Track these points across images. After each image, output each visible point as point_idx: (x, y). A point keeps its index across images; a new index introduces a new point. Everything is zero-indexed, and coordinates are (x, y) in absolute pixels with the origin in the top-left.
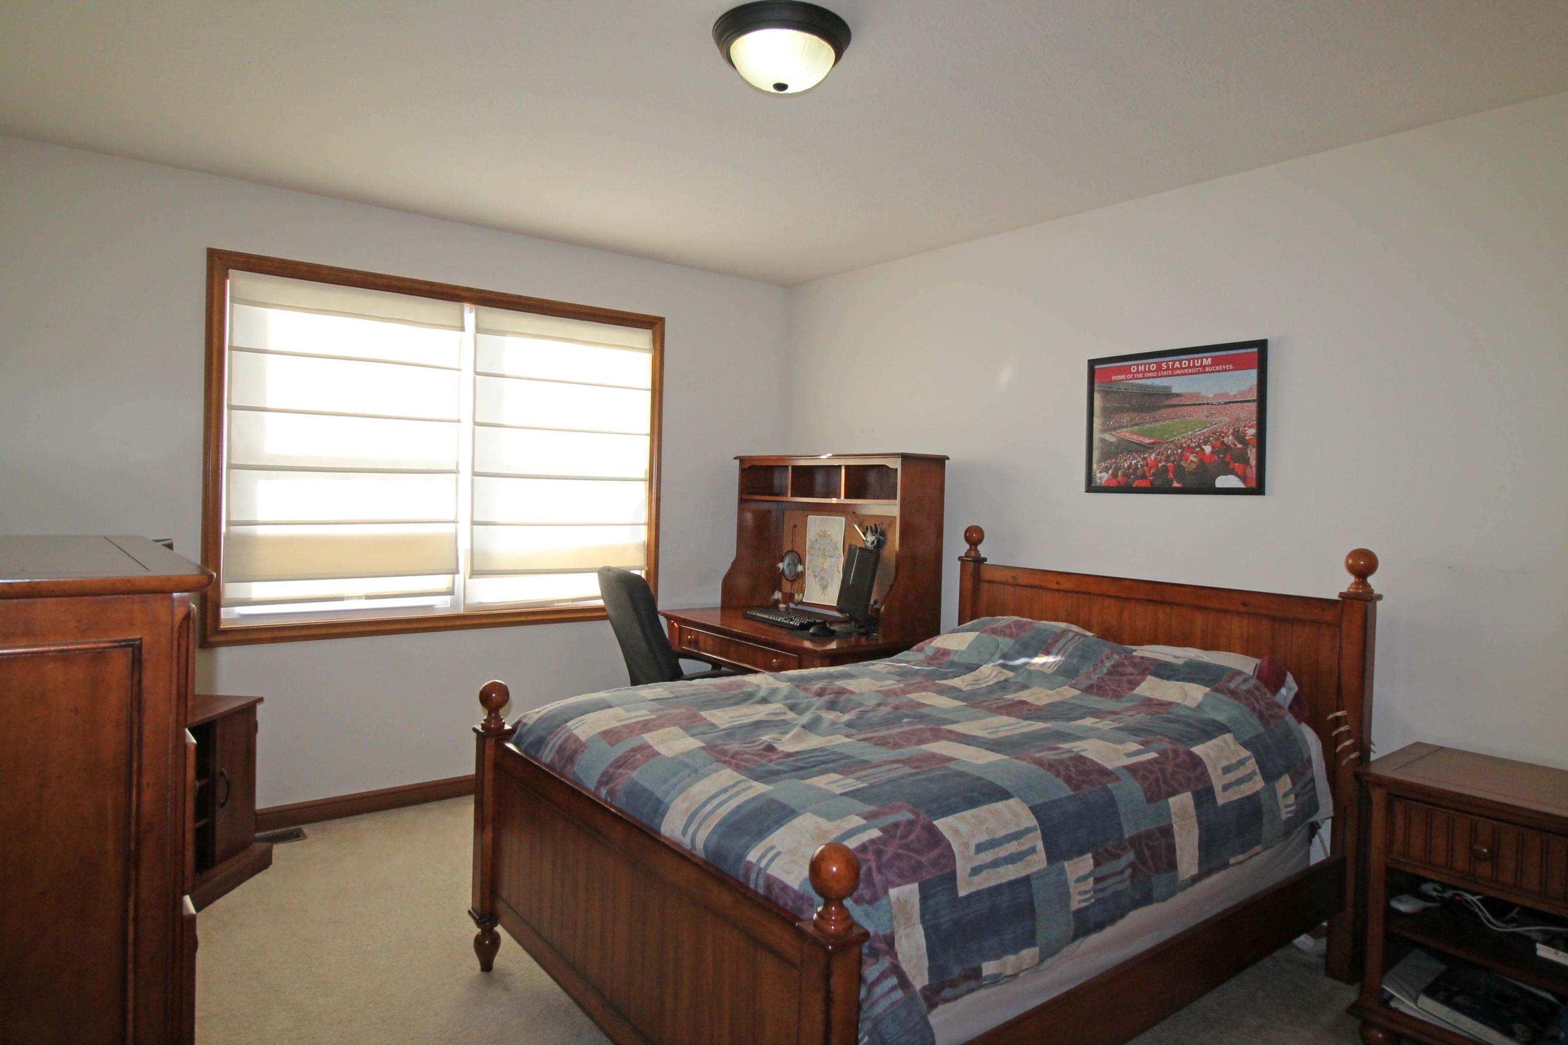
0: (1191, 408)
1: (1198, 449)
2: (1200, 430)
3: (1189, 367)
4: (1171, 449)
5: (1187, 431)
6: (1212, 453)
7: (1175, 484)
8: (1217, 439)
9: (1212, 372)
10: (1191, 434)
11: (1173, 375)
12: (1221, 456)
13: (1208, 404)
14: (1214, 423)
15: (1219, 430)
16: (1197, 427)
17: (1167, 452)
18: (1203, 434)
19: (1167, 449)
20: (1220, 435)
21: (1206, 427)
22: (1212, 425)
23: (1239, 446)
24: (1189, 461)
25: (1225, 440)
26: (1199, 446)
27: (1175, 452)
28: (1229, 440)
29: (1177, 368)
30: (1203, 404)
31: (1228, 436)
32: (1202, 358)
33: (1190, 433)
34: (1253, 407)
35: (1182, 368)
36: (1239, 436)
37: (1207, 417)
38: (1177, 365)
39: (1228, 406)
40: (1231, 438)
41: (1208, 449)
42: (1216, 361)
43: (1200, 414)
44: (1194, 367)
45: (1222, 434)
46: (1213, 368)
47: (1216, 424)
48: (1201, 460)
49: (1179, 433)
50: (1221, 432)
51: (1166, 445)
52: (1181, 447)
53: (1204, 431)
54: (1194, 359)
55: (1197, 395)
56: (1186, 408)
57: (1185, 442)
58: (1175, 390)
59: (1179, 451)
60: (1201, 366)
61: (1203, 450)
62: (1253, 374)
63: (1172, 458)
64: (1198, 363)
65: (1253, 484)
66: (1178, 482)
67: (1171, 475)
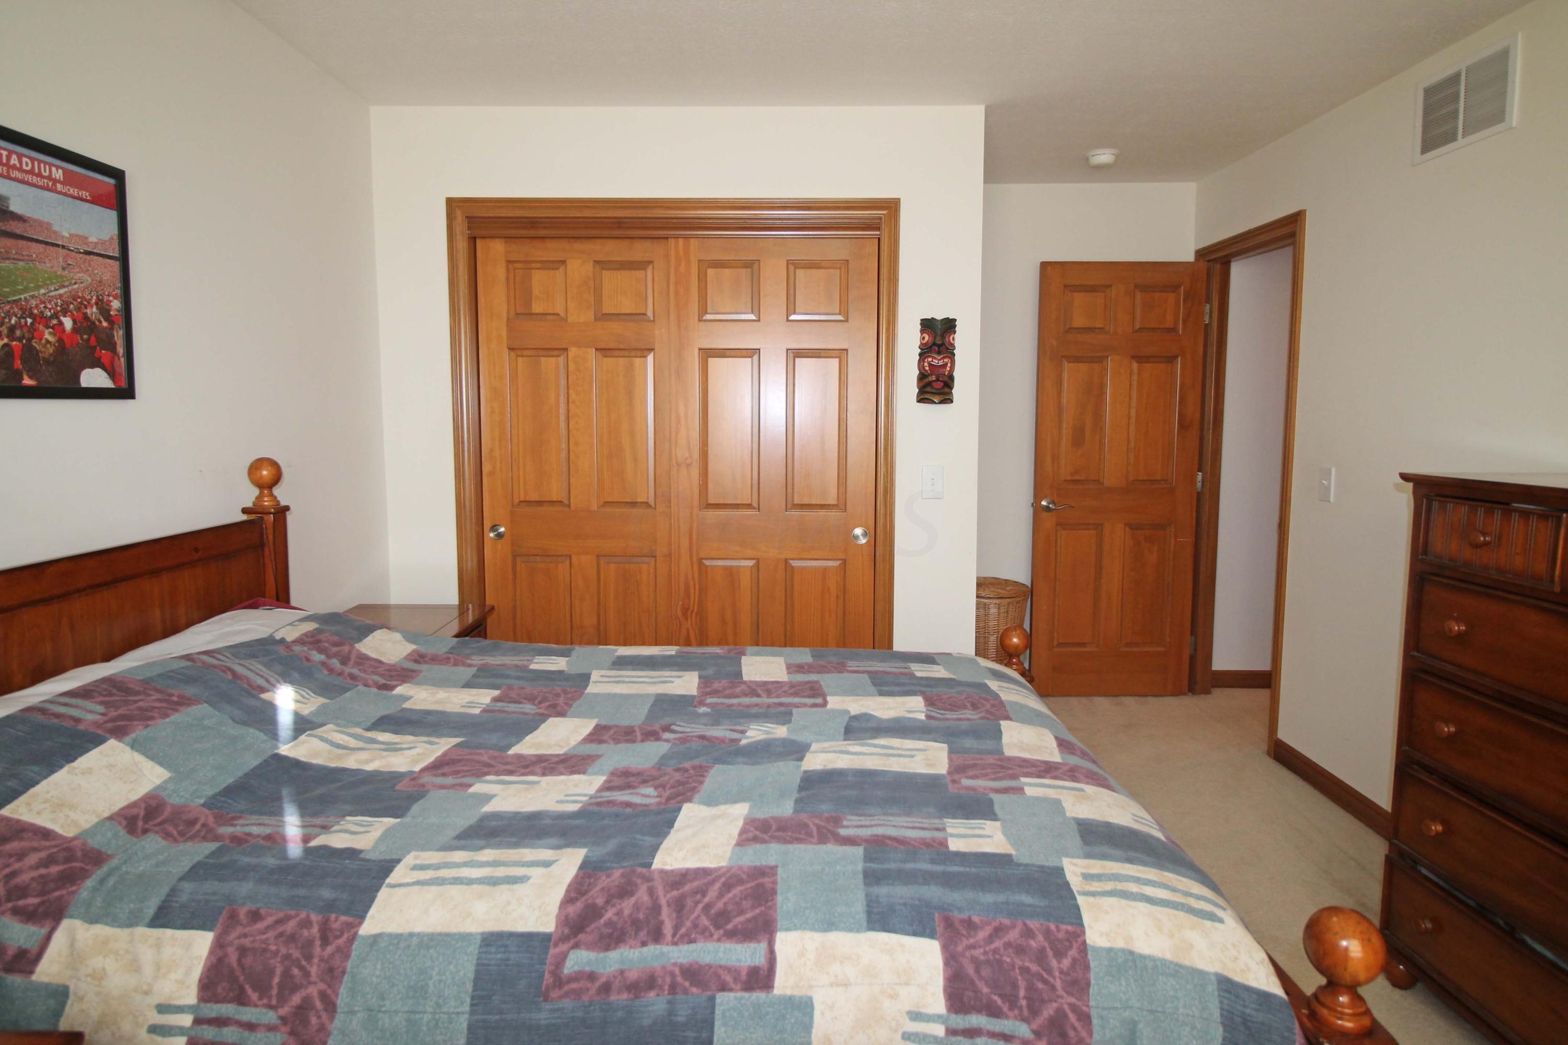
0: (41, 247)
1: (55, 322)
2: (56, 290)
3: (31, 172)
4: (16, 316)
5: (38, 288)
6: (75, 329)
7: (27, 381)
8: (78, 309)
9: (65, 194)
10: (45, 294)
11: (8, 177)
12: (85, 337)
13: (63, 247)
14: (73, 281)
15: (80, 294)
16: (52, 283)
17: (10, 320)
18: (61, 296)
19: (9, 315)
20: (81, 303)
21: (64, 287)
22: (70, 284)
23: (105, 324)
24: (43, 341)
25: (88, 311)
26: (56, 316)
27: (23, 321)
28: (93, 311)
29: (14, 167)
30: (58, 246)
31: (92, 307)
32: (51, 165)
33: (42, 291)
34: (116, 266)
35: (21, 170)
36: (105, 311)
37: (64, 269)
38: (14, 160)
39: (88, 257)
40: (94, 309)
41: (68, 323)
42: (69, 179)
43: (53, 262)
44: (39, 175)
45: (83, 304)
46: (65, 189)
47: (75, 283)
48: (60, 340)
49: (26, 290)
50: (83, 298)
51: (7, 308)
52: (31, 315)
53: (62, 291)
54: (40, 162)
55: (48, 226)
56: (34, 245)
57: (37, 306)
58: (15, 207)
59: (29, 321)
60: (49, 178)
61: (61, 323)
62: (113, 215)
63: (18, 333)
64: (45, 171)
65: (124, 384)
66: (31, 377)
67: (18, 364)
